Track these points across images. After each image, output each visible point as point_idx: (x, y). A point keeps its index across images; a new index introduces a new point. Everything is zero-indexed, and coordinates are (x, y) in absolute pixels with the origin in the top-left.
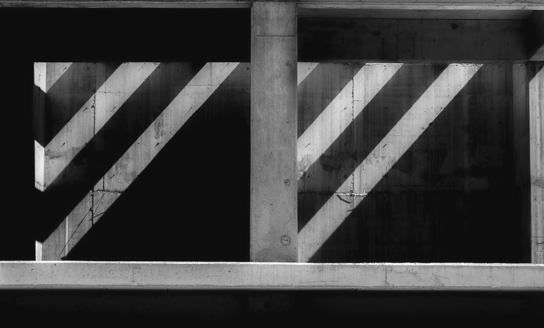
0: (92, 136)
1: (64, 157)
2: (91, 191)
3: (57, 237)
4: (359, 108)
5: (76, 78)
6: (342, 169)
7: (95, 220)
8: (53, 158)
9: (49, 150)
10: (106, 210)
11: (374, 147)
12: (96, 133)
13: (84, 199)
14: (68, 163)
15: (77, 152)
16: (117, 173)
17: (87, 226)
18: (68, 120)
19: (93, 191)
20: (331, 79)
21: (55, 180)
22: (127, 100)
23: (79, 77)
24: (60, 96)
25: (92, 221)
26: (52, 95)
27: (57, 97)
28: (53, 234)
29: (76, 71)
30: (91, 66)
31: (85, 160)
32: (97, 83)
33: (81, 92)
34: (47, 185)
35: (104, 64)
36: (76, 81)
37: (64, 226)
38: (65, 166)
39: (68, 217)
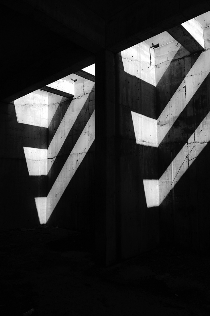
0: (185, 106)
1: (169, 124)
2: (186, 144)
3: (167, 176)
5: (172, 72)
7: (191, 163)
8: (162, 125)
9: (159, 121)
10: (197, 155)
12: (187, 104)
13: (182, 149)
14: (171, 127)
15: (175, 119)
16: (204, 128)
17: (185, 168)
18: (170, 100)
19: (188, 144)
22: (207, 76)
23: (175, 71)
24: (164, 86)
25: (188, 164)
26: (159, 87)
27: (162, 87)
28: (164, 174)
29: (173, 68)
30: (181, 61)
31: (181, 124)
32: (186, 71)
33: (176, 80)
34: (160, 143)
35: (190, 57)
36: (172, 74)
37: (170, 169)
38: (169, 130)
39: (173, 163)
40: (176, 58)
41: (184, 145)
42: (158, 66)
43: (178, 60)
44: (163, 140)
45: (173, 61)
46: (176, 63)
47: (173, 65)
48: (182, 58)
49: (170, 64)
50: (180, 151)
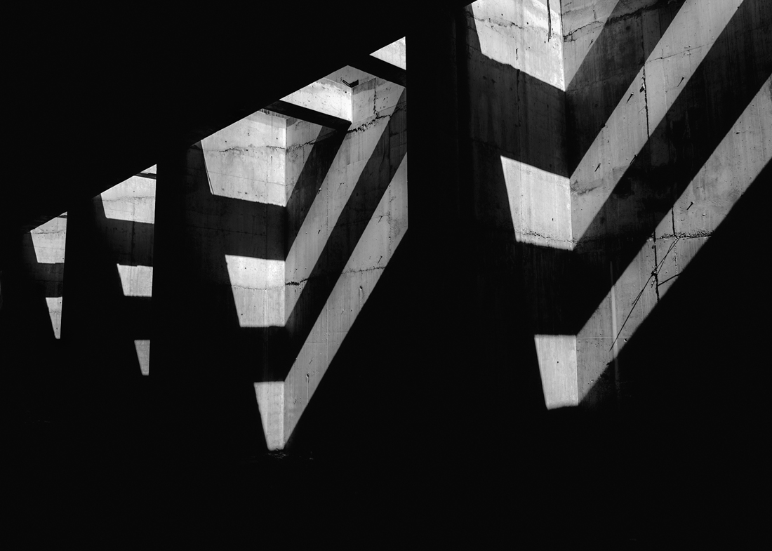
0: (645, 139)
1: (601, 188)
2: (651, 239)
3: (598, 326)
5: (609, 52)
7: (663, 290)
8: (583, 193)
9: (576, 182)
10: (681, 270)
12: (650, 134)
13: (640, 253)
14: (607, 196)
15: (620, 175)
16: (698, 198)
17: (649, 302)
18: (603, 126)
19: (655, 240)
21: (589, 228)
22: (705, 58)
23: (615, 48)
24: (587, 89)
25: (657, 292)
26: (574, 93)
27: (582, 92)
28: (591, 321)
29: (609, 40)
30: (633, 21)
31: (635, 187)
32: (646, 47)
33: (620, 71)
34: (578, 240)
35: (656, 10)
36: (610, 57)
37: (608, 307)
38: (602, 202)
39: (615, 290)
40: (618, 14)
41: (645, 242)
42: (570, 37)
43: (625, 20)
44: (586, 232)
45: (610, 22)
46: (618, 27)
47: (611, 31)
48: (636, 12)
49: (604, 30)
50: (635, 259)
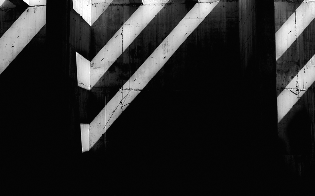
0: (122, 53)
1: (103, 68)
2: (121, 90)
3: (99, 121)
4: (300, 31)
5: (110, 16)
6: (290, 72)
7: (124, 108)
8: (96, 68)
9: (93, 64)
10: (131, 102)
11: (312, 57)
12: (123, 51)
13: (116, 94)
14: (106, 71)
15: (111, 64)
16: (138, 77)
17: (118, 113)
18: (106, 44)
19: (122, 90)
20: (280, 12)
21: (97, 83)
22: (144, 29)
23: (113, 15)
24: (100, 28)
25: (122, 109)
26: (95, 28)
27: (98, 29)
28: (96, 118)
29: (111, 12)
30: (120, 8)
31: (117, 69)
32: (124, 19)
33: (114, 25)
34: (92, 86)
35: (129, 7)
36: (110, 18)
37: (103, 113)
38: (103, 73)
39: (106, 107)
40: (115, 3)
41: (119, 90)
42: (94, 5)
43: (117, 6)
44: (96, 84)
45: (111, 5)
46: (114, 8)
47: (111, 8)
48: (121, 5)
49: (109, 7)
50: (114, 96)
